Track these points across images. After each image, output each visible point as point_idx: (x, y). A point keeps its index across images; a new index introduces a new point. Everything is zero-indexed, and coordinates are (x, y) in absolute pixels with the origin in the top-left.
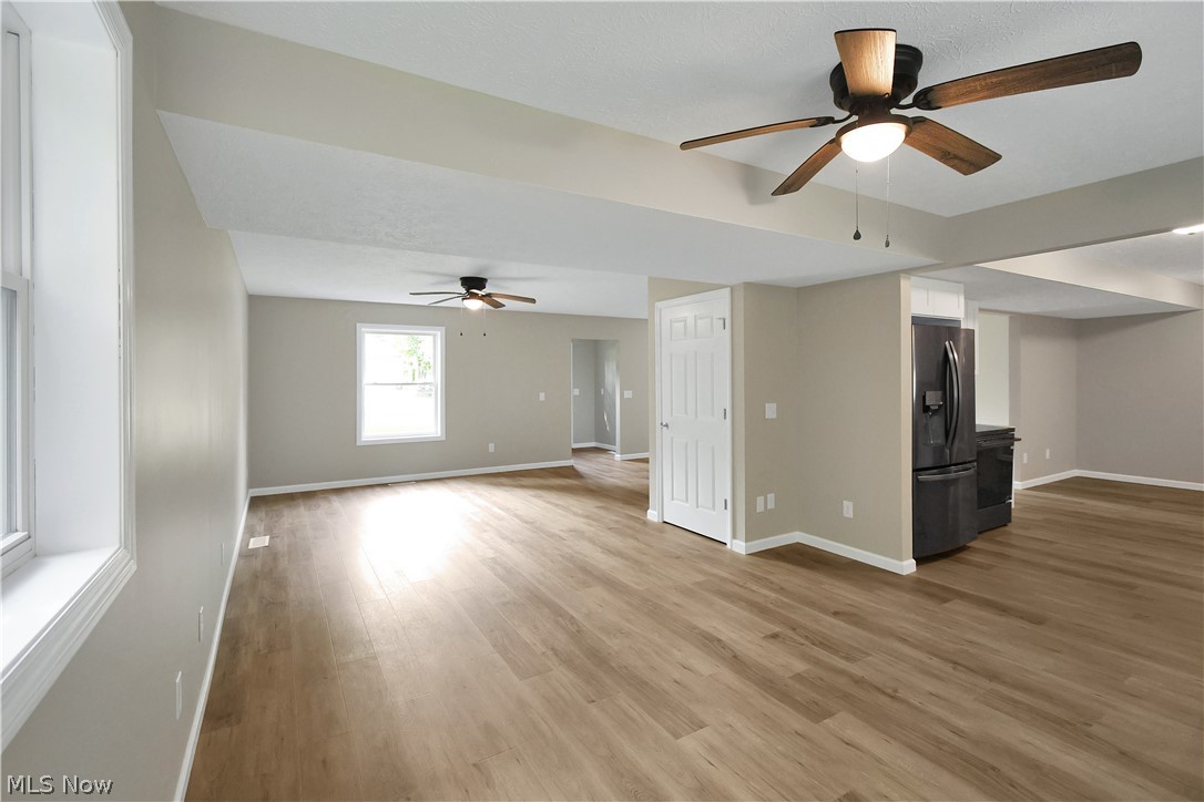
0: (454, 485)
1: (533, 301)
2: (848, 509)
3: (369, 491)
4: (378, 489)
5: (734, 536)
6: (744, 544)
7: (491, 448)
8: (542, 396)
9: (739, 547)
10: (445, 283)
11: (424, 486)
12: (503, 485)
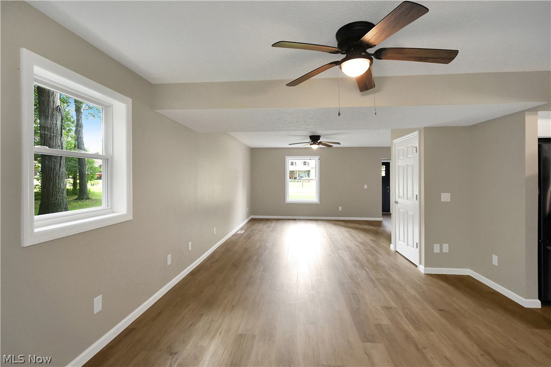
0: (320, 222)
1: (339, 143)
2: (495, 260)
3: (287, 221)
4: (291, 221)
5: (420, 263)
6: (424, 268)
7: (340, 209)
8: (366, 187)
9: (422, 269)
10: (304, 139)
11: (308, 221)
12: (339, 225)
